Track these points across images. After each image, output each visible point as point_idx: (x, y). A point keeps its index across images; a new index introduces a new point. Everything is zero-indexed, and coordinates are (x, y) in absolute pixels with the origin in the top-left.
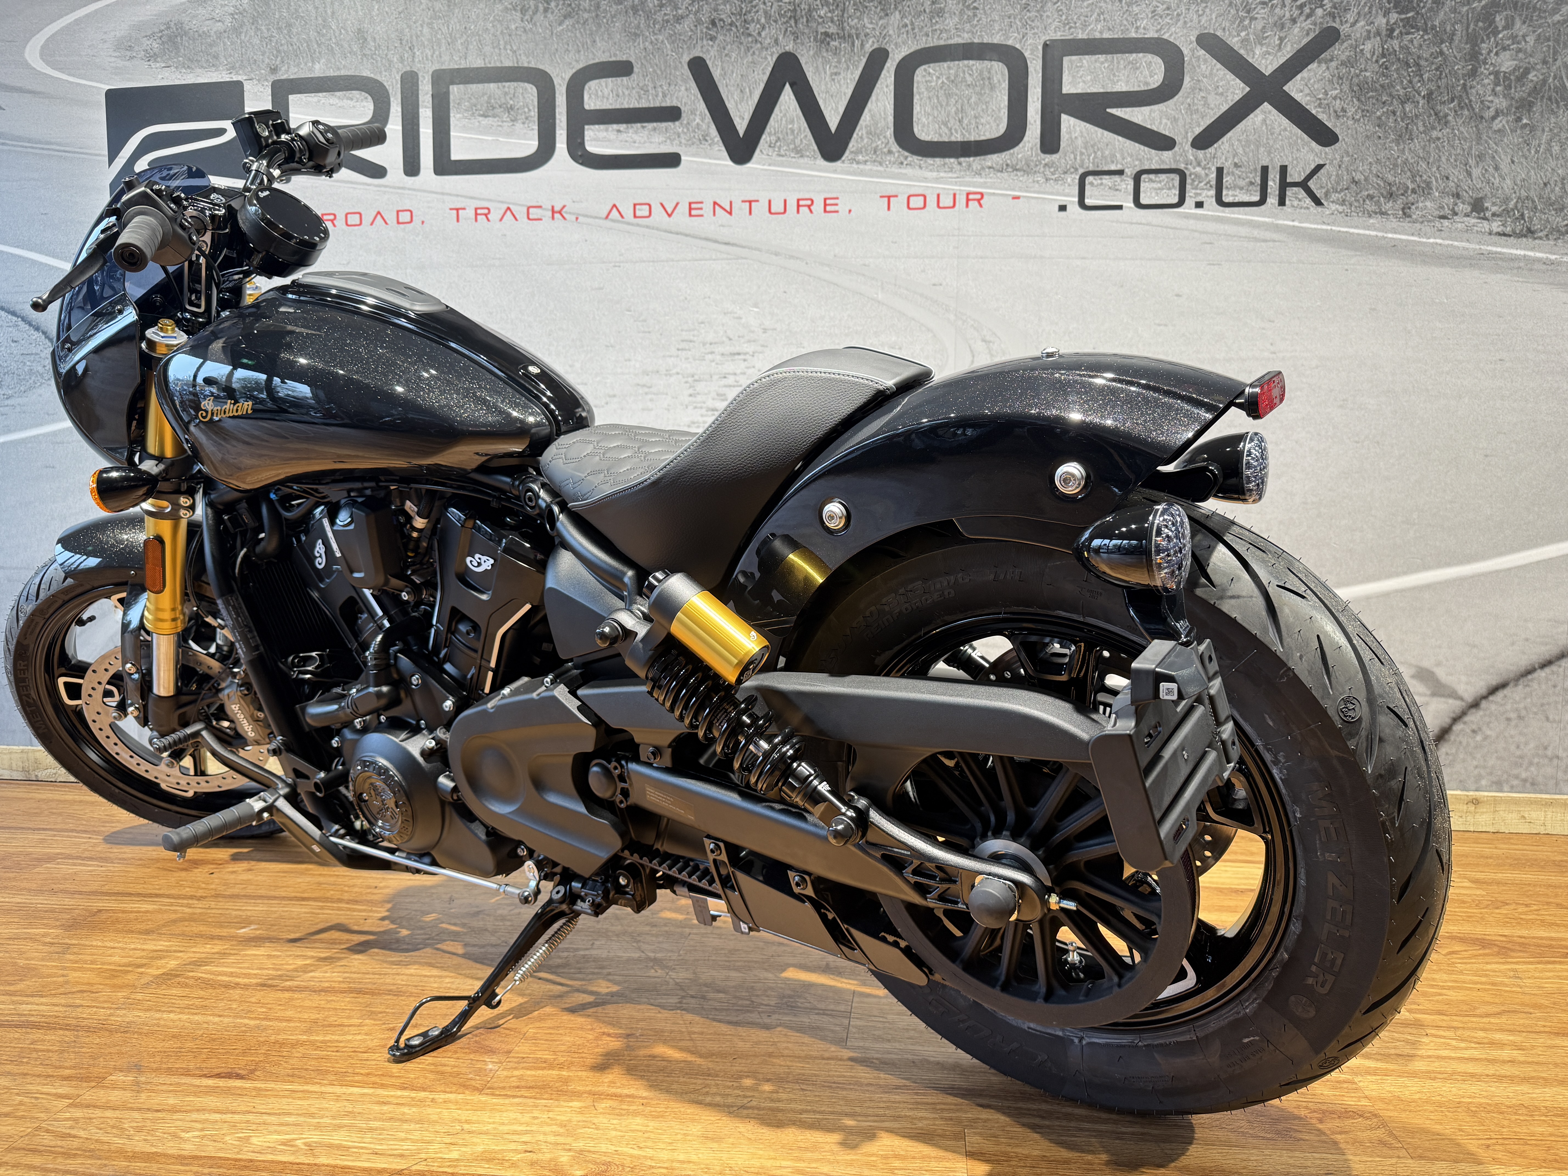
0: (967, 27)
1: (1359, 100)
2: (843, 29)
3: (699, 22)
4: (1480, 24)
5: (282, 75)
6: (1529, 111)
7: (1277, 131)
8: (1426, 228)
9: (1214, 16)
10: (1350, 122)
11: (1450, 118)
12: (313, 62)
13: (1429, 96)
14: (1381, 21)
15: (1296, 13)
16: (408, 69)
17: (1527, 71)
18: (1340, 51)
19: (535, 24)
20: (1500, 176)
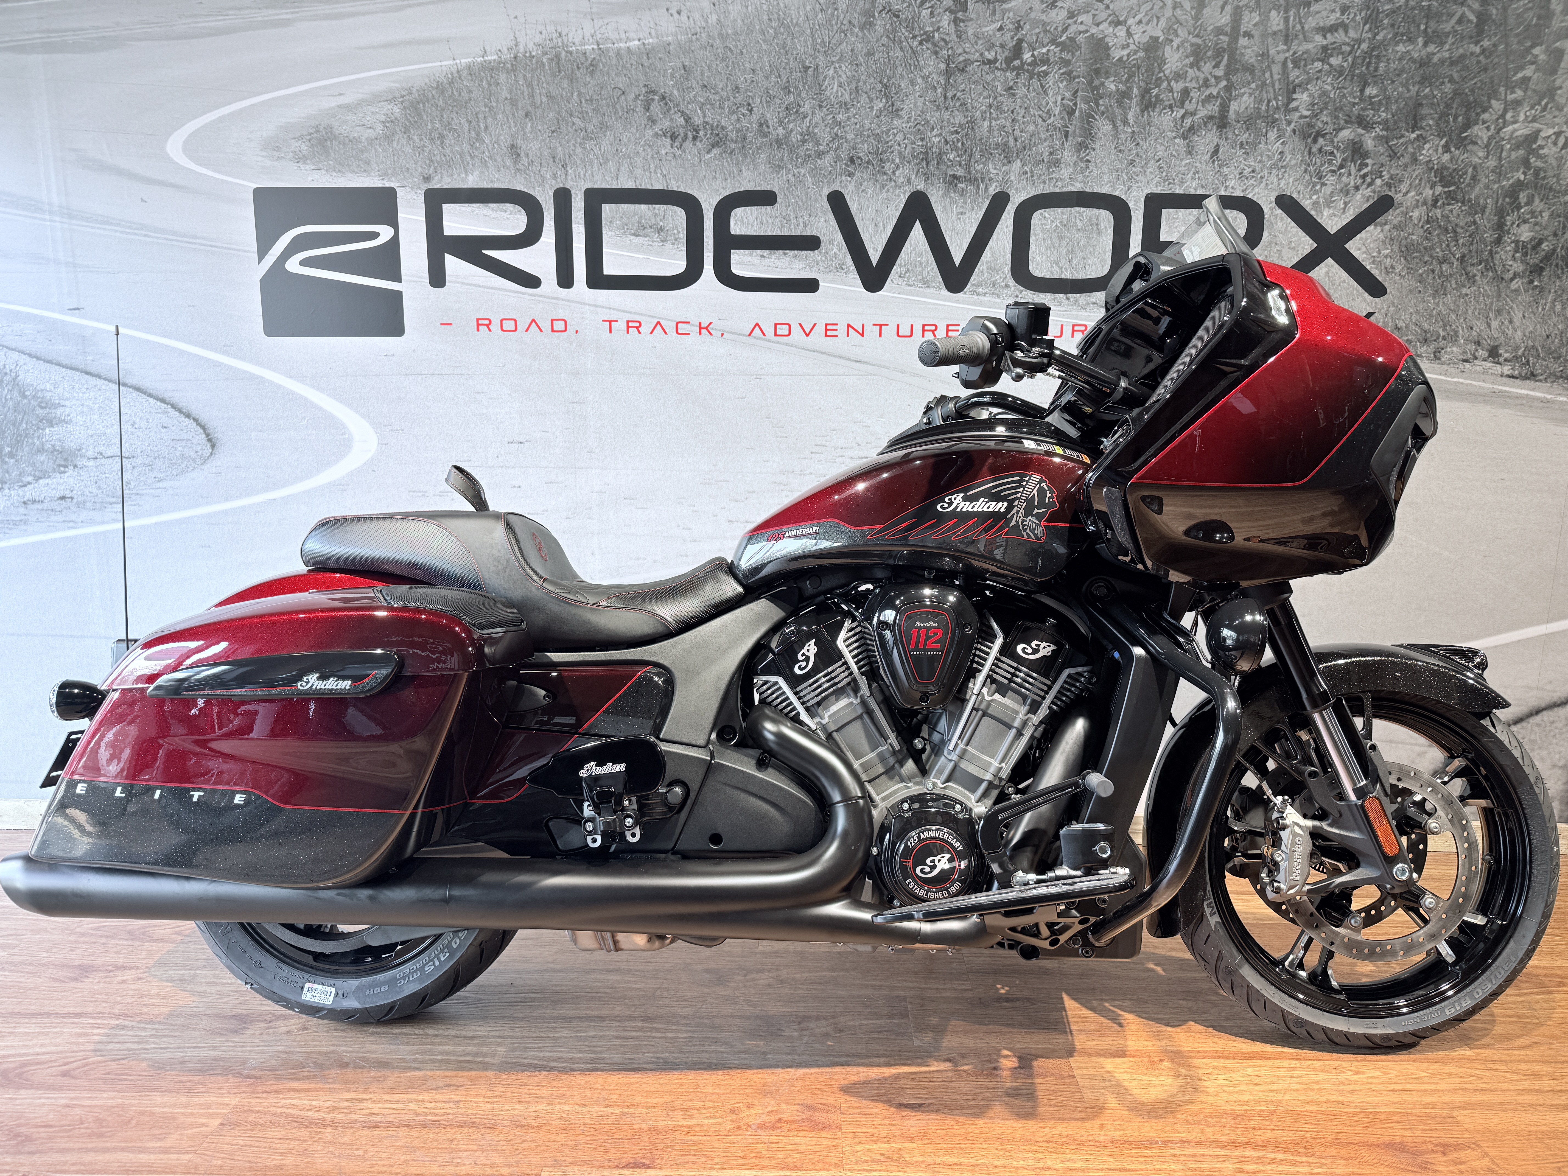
0: (1080, 177)
1: (1405, 259)
2: (970, 173)
3: (838, 159)
4: (1507, 200)
5: (436, 184)
6: (1540, 275)
7: (1337, 282)
8: (1451, 369)
9: (1291, 180)
10: (1397, 278)
11: (1477, 278)
12: (467, 175)
13: (1462, 259)
14: (1428, 193)
15: (1360, 181)
16: (561, 186)
17: (1541, 242)
18: (1393, 216)
19: (684, 151)
20: (1513, 328)
